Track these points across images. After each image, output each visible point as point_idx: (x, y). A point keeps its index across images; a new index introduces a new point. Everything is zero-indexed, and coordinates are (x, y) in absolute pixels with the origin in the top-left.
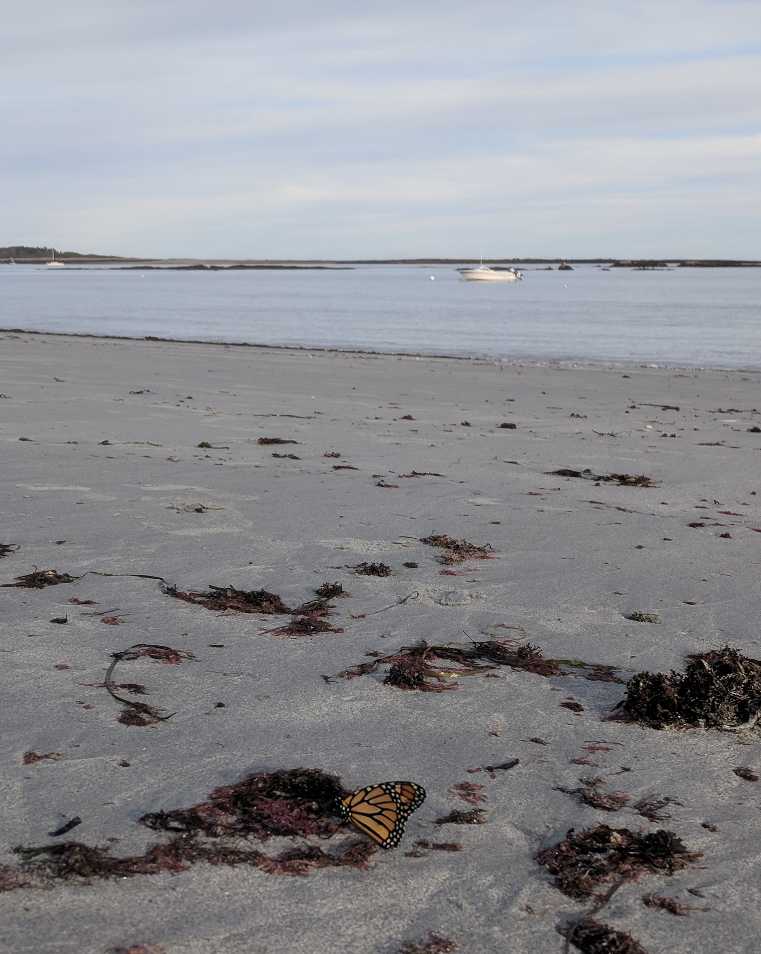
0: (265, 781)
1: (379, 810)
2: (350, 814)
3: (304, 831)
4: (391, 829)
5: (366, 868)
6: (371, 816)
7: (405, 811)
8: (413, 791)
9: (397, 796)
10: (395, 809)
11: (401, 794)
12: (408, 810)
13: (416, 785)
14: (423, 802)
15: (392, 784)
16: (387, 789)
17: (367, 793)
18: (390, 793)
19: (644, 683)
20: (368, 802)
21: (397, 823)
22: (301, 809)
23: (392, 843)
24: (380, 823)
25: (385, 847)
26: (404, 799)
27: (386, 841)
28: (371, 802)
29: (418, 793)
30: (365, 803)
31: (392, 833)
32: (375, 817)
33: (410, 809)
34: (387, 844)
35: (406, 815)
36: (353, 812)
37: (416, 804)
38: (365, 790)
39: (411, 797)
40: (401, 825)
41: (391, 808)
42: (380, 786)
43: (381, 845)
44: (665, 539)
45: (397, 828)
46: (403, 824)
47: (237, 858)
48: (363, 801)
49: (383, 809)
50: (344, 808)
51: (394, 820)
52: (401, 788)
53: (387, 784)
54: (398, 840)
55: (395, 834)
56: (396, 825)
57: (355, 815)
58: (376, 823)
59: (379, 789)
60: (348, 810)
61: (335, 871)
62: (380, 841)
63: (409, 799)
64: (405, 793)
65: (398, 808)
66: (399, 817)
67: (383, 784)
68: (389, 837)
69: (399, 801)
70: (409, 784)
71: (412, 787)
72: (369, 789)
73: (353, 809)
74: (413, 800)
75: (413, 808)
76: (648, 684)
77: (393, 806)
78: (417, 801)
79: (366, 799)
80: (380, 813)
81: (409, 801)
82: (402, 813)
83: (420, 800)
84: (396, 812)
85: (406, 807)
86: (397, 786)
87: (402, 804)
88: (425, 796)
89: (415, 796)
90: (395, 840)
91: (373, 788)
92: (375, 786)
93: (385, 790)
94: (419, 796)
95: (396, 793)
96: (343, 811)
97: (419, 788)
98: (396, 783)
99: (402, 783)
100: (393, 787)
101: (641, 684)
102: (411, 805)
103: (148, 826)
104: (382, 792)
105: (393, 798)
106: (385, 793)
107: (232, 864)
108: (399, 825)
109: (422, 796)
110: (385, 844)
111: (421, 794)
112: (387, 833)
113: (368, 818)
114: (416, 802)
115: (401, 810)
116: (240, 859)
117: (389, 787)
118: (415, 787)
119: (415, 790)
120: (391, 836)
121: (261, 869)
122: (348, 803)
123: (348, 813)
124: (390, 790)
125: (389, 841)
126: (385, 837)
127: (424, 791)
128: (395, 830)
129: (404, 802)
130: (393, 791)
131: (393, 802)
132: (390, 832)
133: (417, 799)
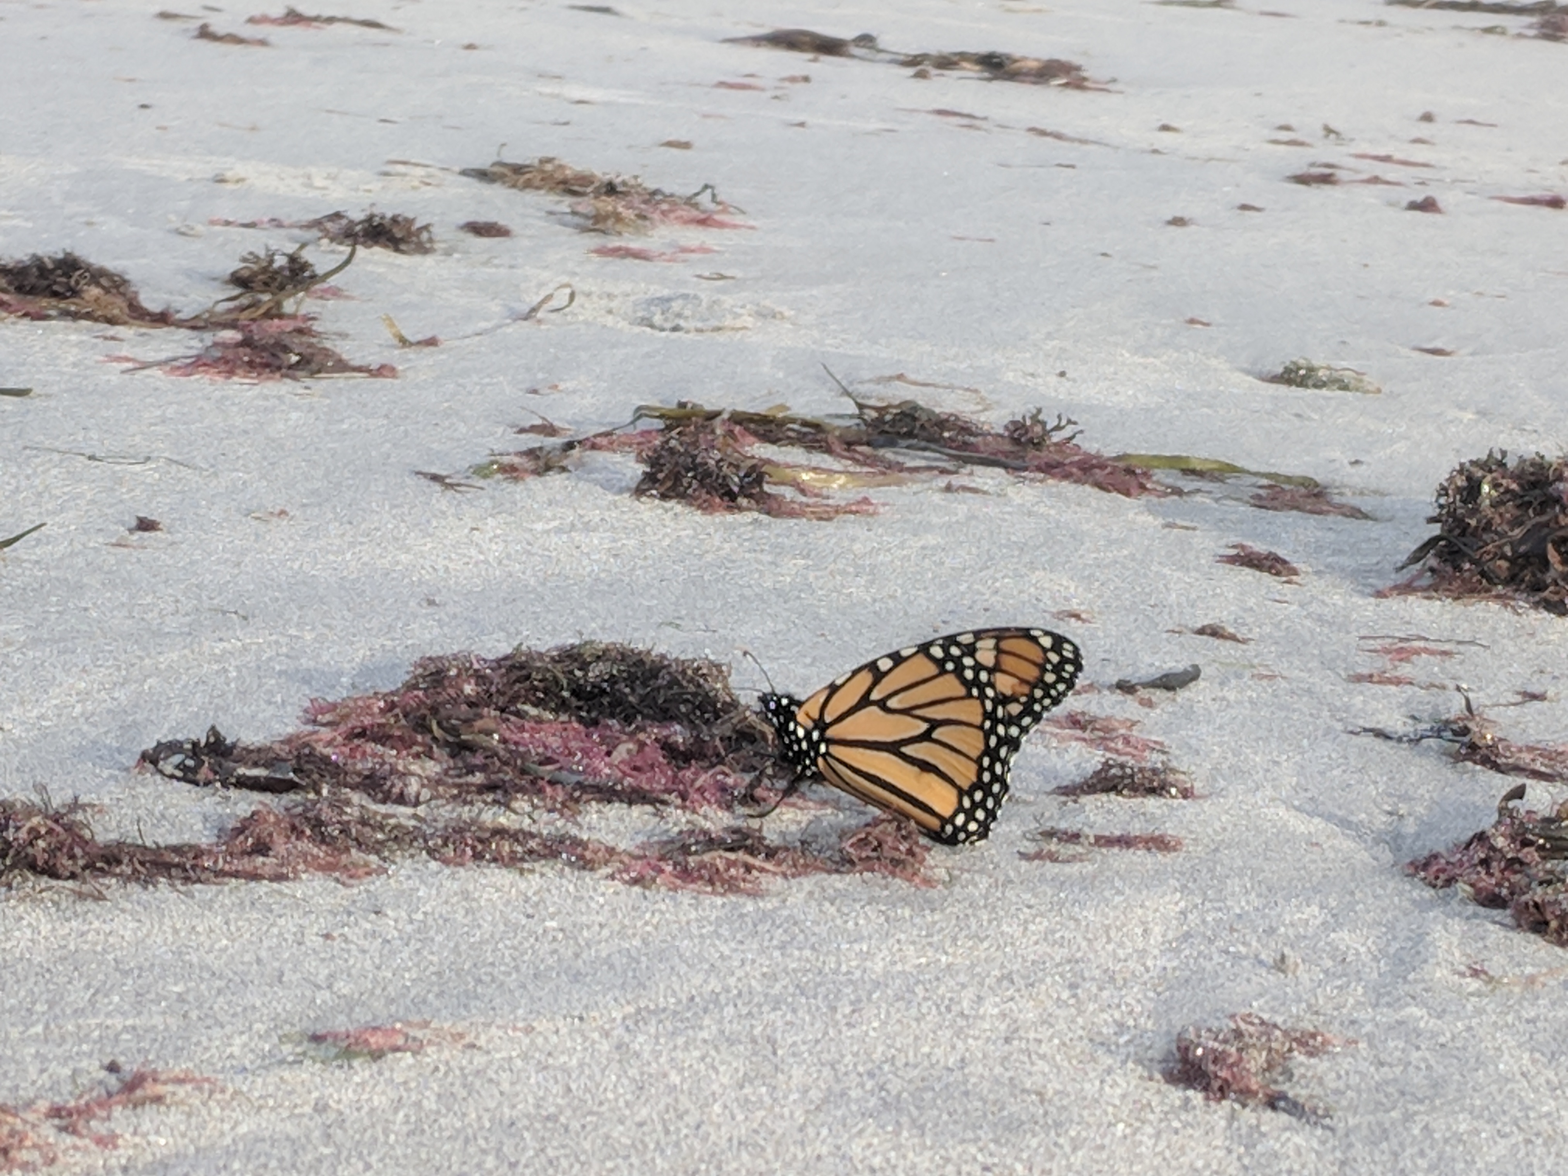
0: (480, 678)
1: (924, 726)
2: (823, 748)
3: (684, 797)
4: (965, 785)
5: (928, 882)
6: (894, 748)
7: (1009, 721)
8: (1035, 654)
9: (984, 676)
10: (977, 719)
11: (995, 669)
12: (1021, 715)
13: (1047, 633)
14: (1070, 685)
15: (967, 639)
16: (948, 657)
17: (878, 676)
18: (959, 670)
19: (1496, 486)
20: (882, 704)
21: (986, 762)
22: (642, 745)
23: (973, 827)
24: (926, 767)
25: (952, 841)
26: (1005, 684)
27: (951, 820)
28: (892, 703)
29: (1054, 658)
30: (874, 709)
31: (970, 794)
32: (907, 750)
33: (1027, 711)
34: (957, 830)
35: (1014, 731)
36: (829, 742)
37: (1047, 695)
38: (872, 666)
39: (1032, 673)
40: (998, 768)
41: (963, 718)
42: (924, 649)
43: (937, 836)
44: (1244, 207)
45: (986, 777)
46: (1005, 762)
47: (519, 849)
48: (864, 702)
49: (934, 724)
50: (801, 733)
51: (975, 754)
52: (998, 649)
53: (951, 640)
54: (991, 815)
55: (978, 796)
56: (981, 770)
57: (837, 751)
58: (916, 769)
59: (921, 659)
60: (815, 735)
61: (839, 885)
62: (935, 823)
63: (1023, 681)
64: (1008, 662)
65: (989, 715)
66: (993, 741)
67: (931, 644)
68: (960, 809)
69: (990, 692)
70: (1025, 634)
71: (1035, 640)
72: (885, 665)
73: (830, 733)
74: (1040, 682)
75: (1037, 707)
76: (1508, 491)
77: (971, 711)
78: (1053, 686)
79: (875, 696)
80: (926, 737)
81: (1026, 689)
82: (1001, 730)
83: (1060, 679)
84: (981, 727)
85: (1015, 709)
86: (979, 645)
87: (1002, 700)
88: (1079, 667)
89: (1044, 670)
90: (980, 815)
91: (897, 659)
92: (905, 653)
93: (940, 664)
94: (1058, 669)
95: (978, 667)
96: (799, 741)
97: (1059, 641)
98: (978, 635)
99: (1000, 634)
100: (970, 650)
101: (1486, 488)
102: (1032, 700)
103: (172, 777)
104: (933, 669)
105: (967, 685)
106: (943, 672)
107: (512, 861)
108: (991, 768)
109: (1069, 668)
110: (949, 829)
111: (1064, 660)
112: (951, 795)
113: (885, 755)
114: (1047, 688)
115: (996, 721)
116: (531, 852)
117: (955, 651)
118: (1047, 642)
119: (1045, 650)
120: (967, 803)
121: (612, 877)
122: (816, 715)
123: (814, 745)
124: (957, 661)
125: (960, 820)
126: (947, 812)
127: (1076, 651)
128: (978, 785)
129: (1008, 692)
130: (968, 661)
131: (970, 696)
132: (961, 793)
133: (1050, 678)
